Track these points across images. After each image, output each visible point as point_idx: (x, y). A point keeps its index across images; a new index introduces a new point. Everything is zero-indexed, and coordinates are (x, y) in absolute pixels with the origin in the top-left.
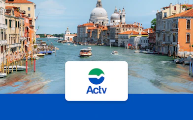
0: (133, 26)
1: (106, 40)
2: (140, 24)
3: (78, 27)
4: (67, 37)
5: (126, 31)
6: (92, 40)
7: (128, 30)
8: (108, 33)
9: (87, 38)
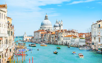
0: (72, 32)
1: (54, 40)
2: (76, 31)
3: (34, 32)
4: (26, 38)
5: (67, 35)
6: (44, 41)
7: (69, 34)
8: (56, 36)
9: (40, 39)
